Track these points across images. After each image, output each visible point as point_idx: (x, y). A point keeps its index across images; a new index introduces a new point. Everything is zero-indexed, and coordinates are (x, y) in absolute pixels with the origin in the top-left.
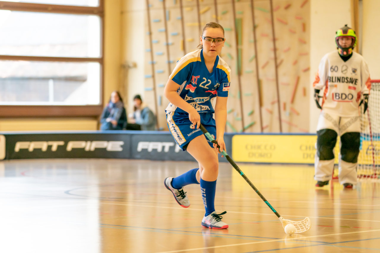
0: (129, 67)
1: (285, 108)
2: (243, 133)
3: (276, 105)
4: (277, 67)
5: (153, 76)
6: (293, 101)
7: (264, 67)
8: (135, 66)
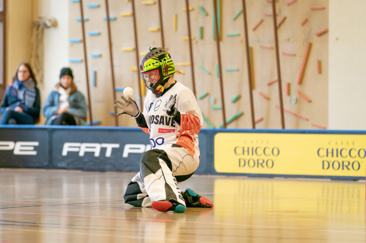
0: (46, 26)
1: (289, 93)
2: (224, 130)
3: (276, 86)
4: (276, 28)
5: (84, 41)
6: (301, 82)
7: (255, 29)
8: (55, 24)
